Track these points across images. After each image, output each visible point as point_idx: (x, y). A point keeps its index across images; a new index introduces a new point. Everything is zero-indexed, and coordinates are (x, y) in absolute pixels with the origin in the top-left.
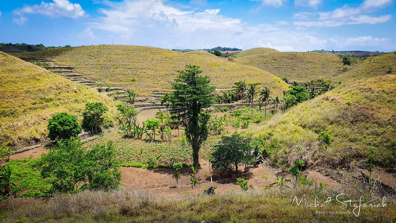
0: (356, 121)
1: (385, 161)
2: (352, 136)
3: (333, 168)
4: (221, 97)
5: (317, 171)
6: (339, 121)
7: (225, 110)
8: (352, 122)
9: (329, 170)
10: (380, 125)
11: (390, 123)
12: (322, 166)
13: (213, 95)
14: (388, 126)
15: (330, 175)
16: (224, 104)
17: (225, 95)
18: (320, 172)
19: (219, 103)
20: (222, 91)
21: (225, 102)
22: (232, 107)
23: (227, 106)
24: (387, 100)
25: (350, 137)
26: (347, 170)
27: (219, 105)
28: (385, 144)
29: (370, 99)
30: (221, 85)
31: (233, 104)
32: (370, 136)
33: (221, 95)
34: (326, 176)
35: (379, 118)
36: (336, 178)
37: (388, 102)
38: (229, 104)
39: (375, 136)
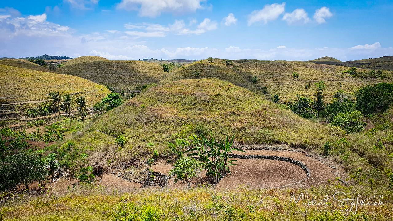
0: (148, 122)
1: (165, 154)
2: (144, 136)
3: (125, 168)
4: (34, 110)
5: (112, 174)
6: (135, 123)
7: (41, 124)
8: (145, 123)
9: (121, 170)
10: (166, 123)
11: (173, 121)
12: (116, 168)
13: (25, 109)
14: (172, 123)
15: (122, 175)
16: (40, 118)
17: (40, 108)
18: (114, 174)
19: (33, 117)
20: (35, 104)
21: (41, 115)
22: (50, 119)
23: (43, 119)
24: (173, 101)
25: (142, 137)
26: (137, 167)
27: (33, 118)
28: (168, 139)
29: (162, 102)
30: (35, 97)
31: (50, 116)
32: (158, 134)
33: (35, 107)
34: (119, 176)
35: (166, 118)
36: (126, 177)
37: (174, 103)
38: (45, 117)
39: (161, 133)
